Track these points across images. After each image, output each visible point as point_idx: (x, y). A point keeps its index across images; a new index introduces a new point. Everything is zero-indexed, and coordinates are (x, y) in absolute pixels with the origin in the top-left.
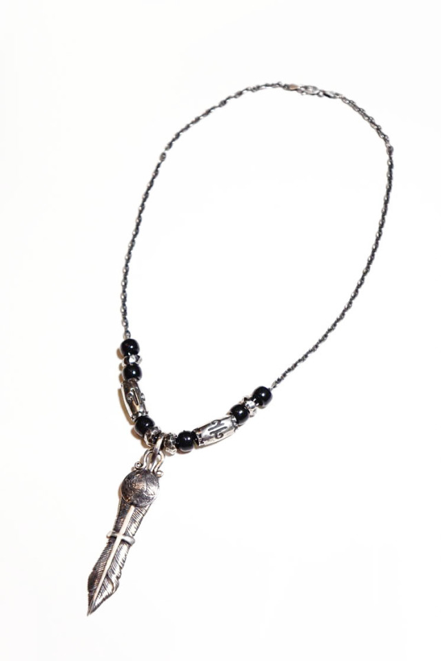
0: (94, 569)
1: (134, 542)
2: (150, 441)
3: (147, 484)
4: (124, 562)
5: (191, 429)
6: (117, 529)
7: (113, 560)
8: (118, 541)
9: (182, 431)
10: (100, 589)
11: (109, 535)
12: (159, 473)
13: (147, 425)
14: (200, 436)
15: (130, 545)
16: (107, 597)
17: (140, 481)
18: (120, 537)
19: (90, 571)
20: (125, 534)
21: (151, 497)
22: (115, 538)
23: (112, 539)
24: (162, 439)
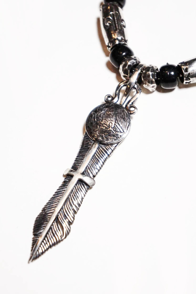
0: (44, 210)
1: (93, 185)
2: (125, 72)
3: (116, 120)
4: (79, 205)
5: (175, 63)
6: (75, 168)
7: (66, 201)
8: (74, 180)
9: (165, 64)
10: (47, 233)
11: (65, 173)
12: (132, 109)
13: (124, 54)
14: (186, 70)
15: (89, 187)
16: (54, 244)
17: (108, 116)
18: (77, 176)
19: (39, 211)
20: (83, 174)
21: (119, 134)
22: (72, 176)
23: (69, 177)
24: (139, 71)
